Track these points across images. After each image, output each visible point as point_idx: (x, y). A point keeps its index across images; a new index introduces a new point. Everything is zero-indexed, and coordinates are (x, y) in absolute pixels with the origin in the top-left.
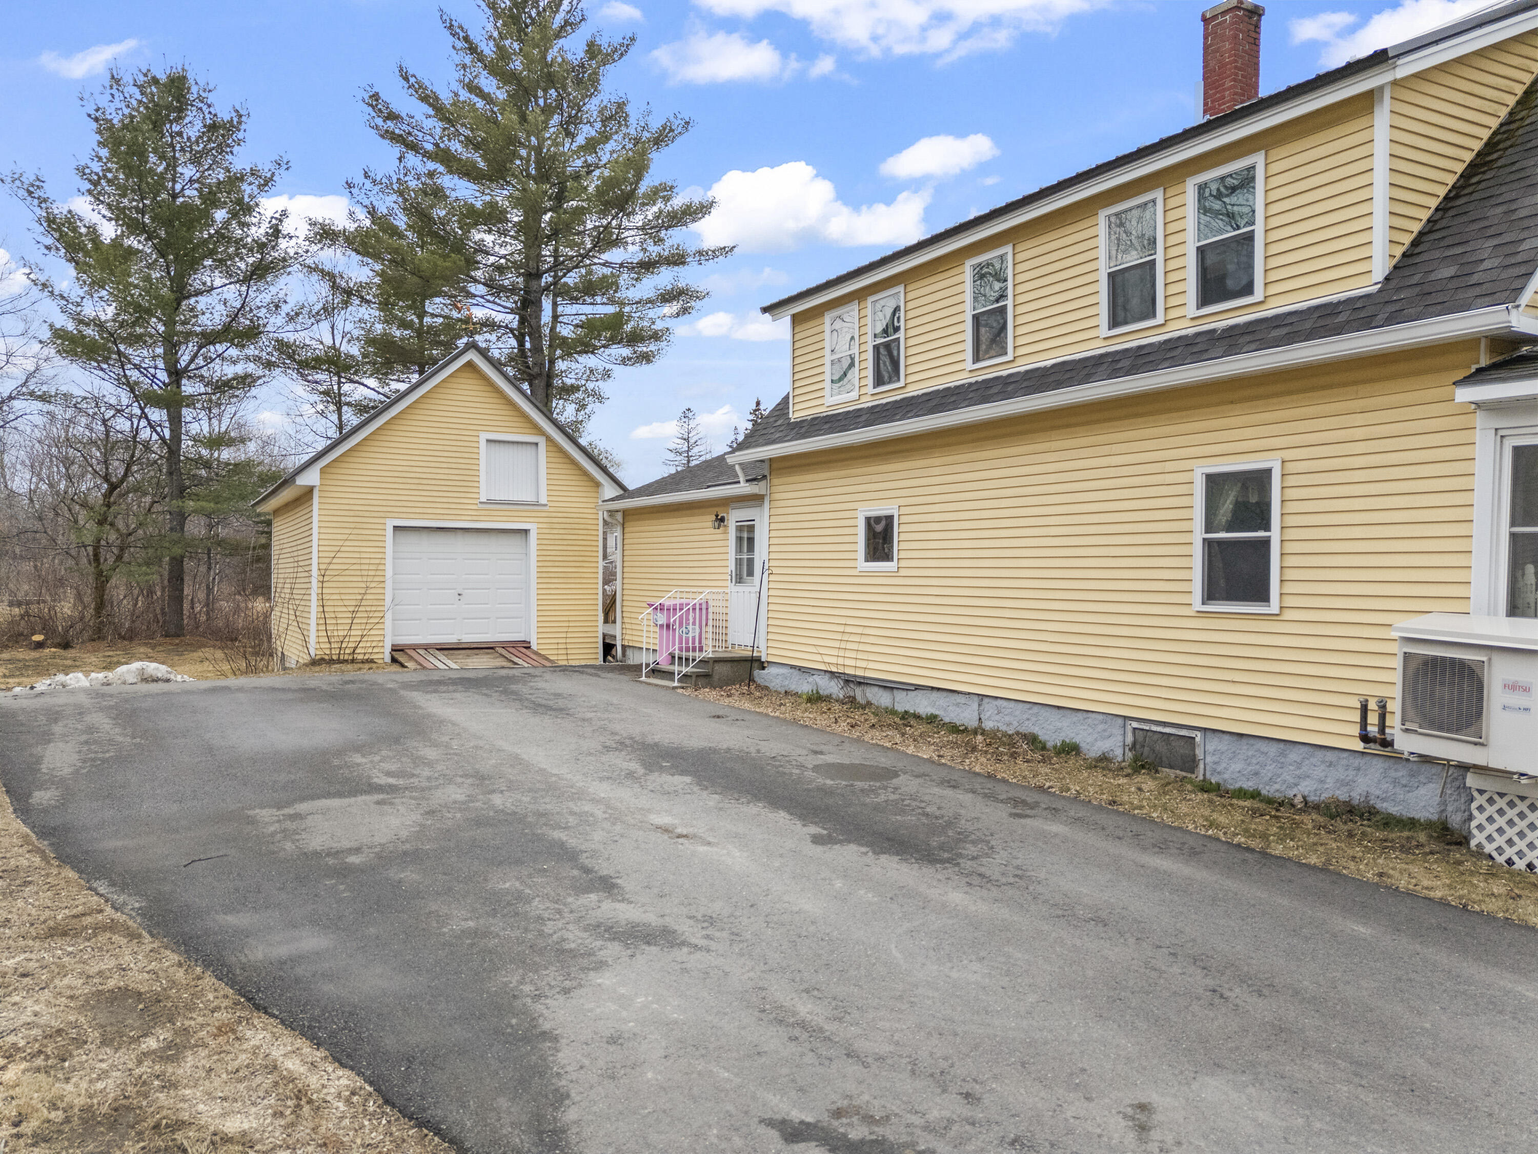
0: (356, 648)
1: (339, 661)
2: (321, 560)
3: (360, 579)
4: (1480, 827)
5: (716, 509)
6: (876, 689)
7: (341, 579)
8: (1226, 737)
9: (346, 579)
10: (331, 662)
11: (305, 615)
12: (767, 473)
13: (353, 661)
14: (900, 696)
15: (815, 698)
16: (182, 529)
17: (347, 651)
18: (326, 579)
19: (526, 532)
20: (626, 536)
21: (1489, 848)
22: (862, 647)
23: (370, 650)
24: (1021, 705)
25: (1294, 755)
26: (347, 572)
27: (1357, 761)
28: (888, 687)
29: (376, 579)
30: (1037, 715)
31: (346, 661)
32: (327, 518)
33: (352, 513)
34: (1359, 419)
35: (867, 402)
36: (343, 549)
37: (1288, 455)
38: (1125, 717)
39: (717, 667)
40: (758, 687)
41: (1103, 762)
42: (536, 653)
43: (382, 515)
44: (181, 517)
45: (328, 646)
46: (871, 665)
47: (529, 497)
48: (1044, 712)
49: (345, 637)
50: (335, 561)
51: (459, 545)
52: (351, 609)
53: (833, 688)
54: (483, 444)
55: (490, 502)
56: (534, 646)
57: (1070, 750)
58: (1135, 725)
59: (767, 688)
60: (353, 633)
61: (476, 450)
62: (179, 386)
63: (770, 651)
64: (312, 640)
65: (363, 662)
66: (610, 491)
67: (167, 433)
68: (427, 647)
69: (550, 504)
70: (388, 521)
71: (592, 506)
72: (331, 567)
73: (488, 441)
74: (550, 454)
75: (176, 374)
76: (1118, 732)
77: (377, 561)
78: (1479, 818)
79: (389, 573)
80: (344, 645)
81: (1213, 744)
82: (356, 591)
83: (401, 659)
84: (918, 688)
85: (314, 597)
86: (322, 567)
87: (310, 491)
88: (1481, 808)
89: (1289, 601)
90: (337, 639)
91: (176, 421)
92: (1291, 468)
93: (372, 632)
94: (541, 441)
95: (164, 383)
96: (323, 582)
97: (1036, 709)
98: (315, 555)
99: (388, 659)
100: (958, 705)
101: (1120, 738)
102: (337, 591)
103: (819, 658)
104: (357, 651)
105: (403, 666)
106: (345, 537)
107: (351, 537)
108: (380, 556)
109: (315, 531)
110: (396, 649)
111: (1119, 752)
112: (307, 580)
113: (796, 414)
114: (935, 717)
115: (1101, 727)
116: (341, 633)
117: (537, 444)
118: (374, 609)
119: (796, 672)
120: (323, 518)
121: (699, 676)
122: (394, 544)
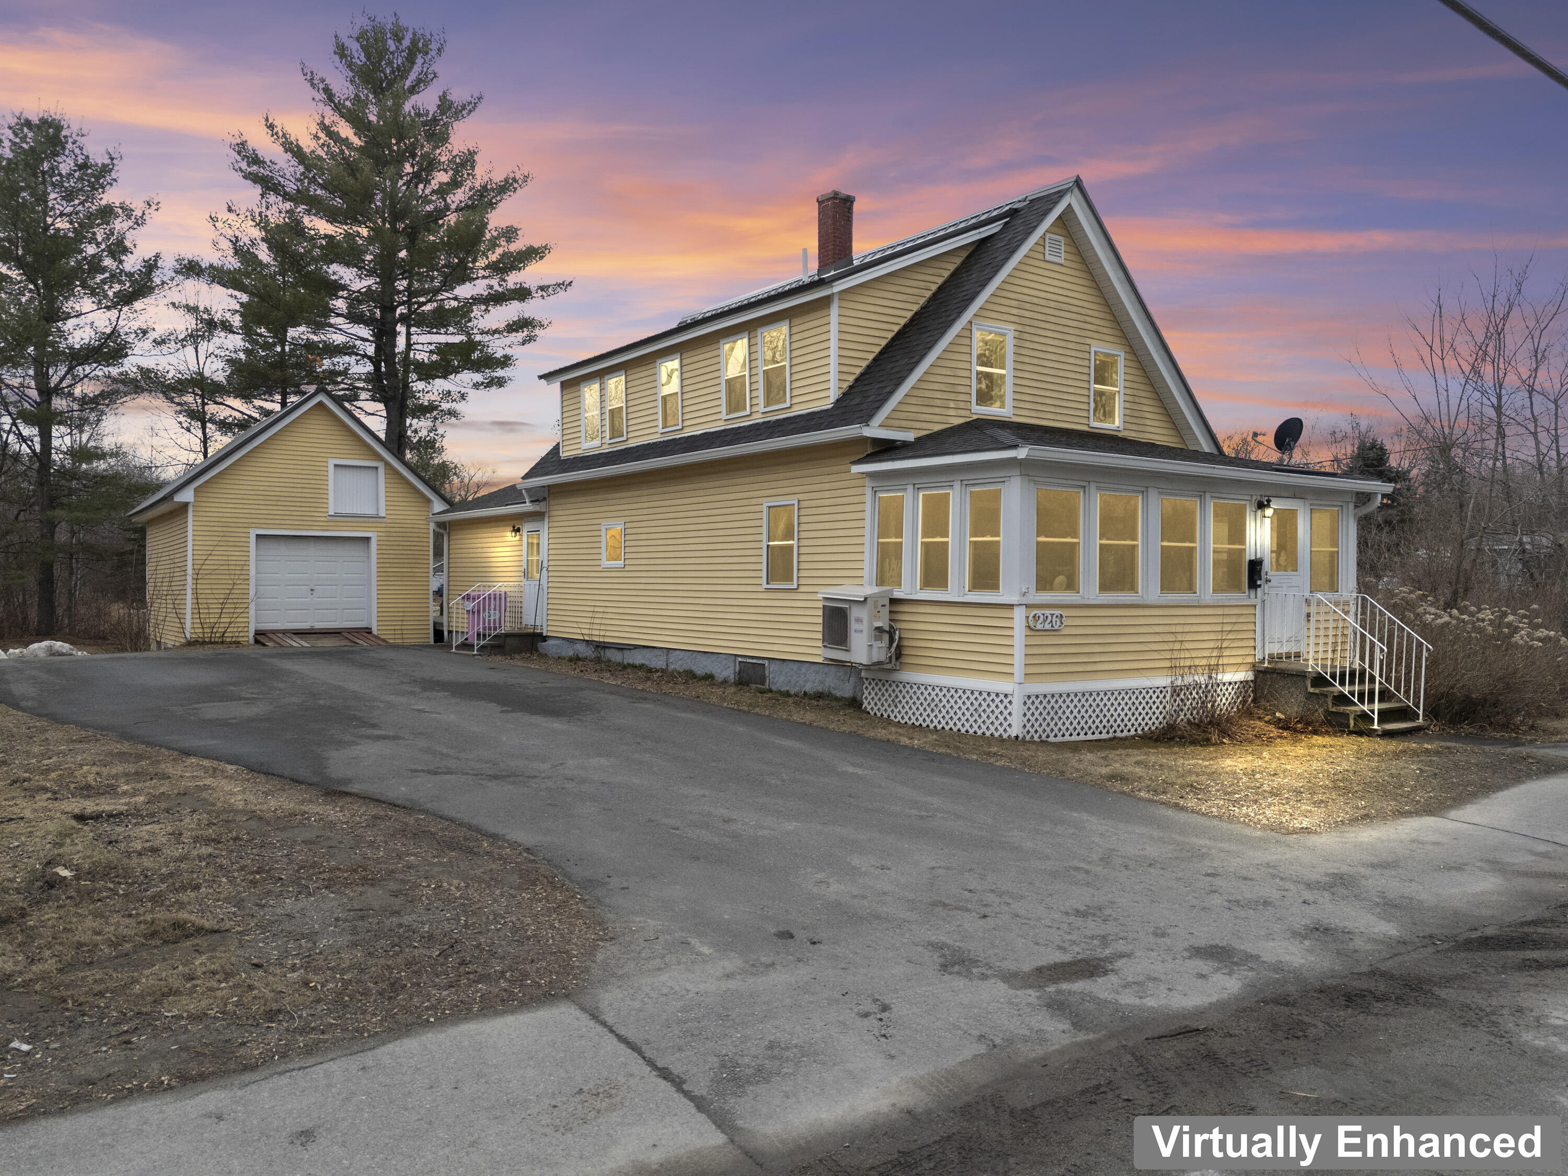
0: (225, 632)
1: (210, 643)
2: (196, 562)
3: (228, 577)
4: (866, 698)
5: (515, 522)
6: (613, 650)
7: (212, 577)
8: (778, 662)
9: (217, 577)
10: (204, 643)
11: (181, 607)
12: (546, 496)
13: (222, 643)
14: (627, 653)
15: (575, 659)
16: (52, 535)
17: (218, 635)
18: (200, 576)
19: (367, 540)
20: (452, 542)
21: (869, 709)
22: (604, 621)
23: (237, 634)
24: (687, 653)
25: (804, 668)
26: (217, 572)
27: (826, 669)
28: (621, 648)
29: (242, 577)
30: (695, 658)
31: (217, 643)
32: (199, 528)
33: (221, 524)
34: (827, 478)
35: (606, 449)
36: (214, 553)
37: (801, 497)
38: (736, 655)
39: (508, 641)
40: (540, 654)
41: (725, 682)
42: (376, 637)
43: (246, 525)
44: (51, 526)
45: (201, 630)
46: (608, 634)
47: (371, 511)
48: (699, 657)
49: (215, 623)
50: (207, 562)
51: (312, 551)
52: (221, 601)
53: (588, 652)
54: (331, 468)
55: (337, 515)
56: (375, 632)
57: (709, 677)
58: (740, 659)
59: (546, 655)
60: (222, 620)
61: (325, 473)
62: (50, 404)
63: (550, 628)
64: (188, 625)
65: (231, 643)
66: (438, 506)
67: (38, 448)
68: (285, 632)
69: (388, 517)
70: (251, 531)
71: (424, 518)
72: (204, 567)
73: (336, 466)
74: (388, 476)
75: (47, 392)
76: (732, 665)
77: (243, 563)
78: (866, 692)
79: (252, 572)
80: (215, 630)
81: (774, 667)
82: (225, 587)
83: (263, 641)
84: (636, 647)
85: (189, 592)
86: (196, 567)
87: (185, 506)
88: (866, 688)
89: (802, 581)
90: (208, 625)
91: (46, 437)
92: (803, 504)
93: (238, 620)
94: (381, 466)
95: (35, 402)
96: (197, 579)
97: (695, 654)
98: (190, 558)
99: (252, 640)
100: (656, 656)
101: (733, 668)
102: (209, 587)
103: (578, 631)
104: (226, 635)
105: (264, 645)
106: (215, 543)
107: (220, 543)
108: (245, 558)
109: (190, 538)
110: (258, 633)
111: (732, 677)
112: (183, 578)
113: (564, 454)
114: (643, 665)
115: (724, 662)
116: (212, 620)
117: (377, 468)
118: (240, 601)
119: (565, 643)
120: (196, 528)
121: (493, 647)
122: (257, 549)
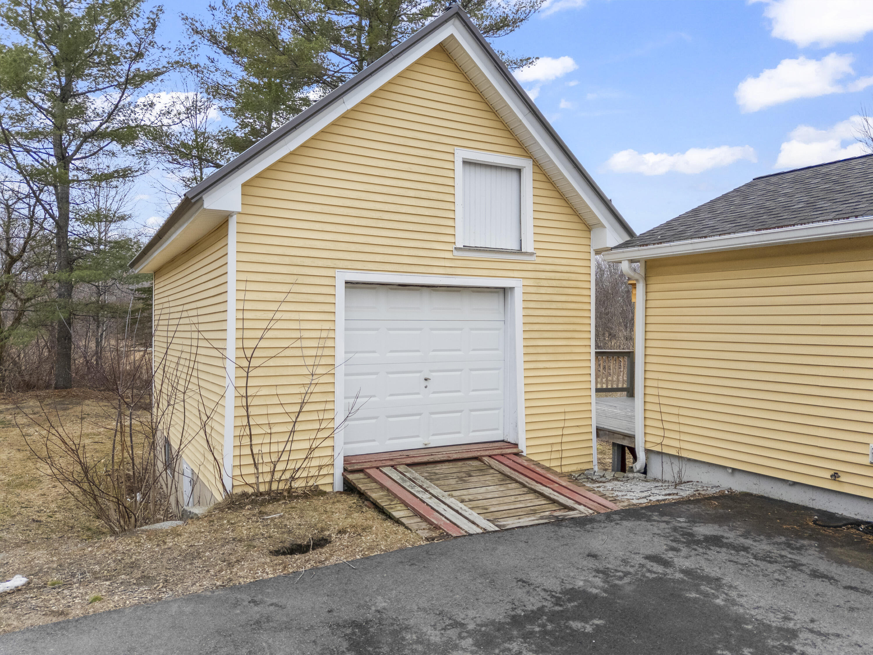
0: (296, 470)
3: (300, 362)
9: (283, 362)
10: (256, 497)
17: (283, 477)
19: (504, 292)
23: (315, 473)
26: (287, 352)
29: (323, 361)
31: (281, 494)
32: (248, 267)
43: (329, 263)
44: (69, 286)
45: (253, 471)
47: (509, 242)
49: (281, 454)
51: (426, 310)
54: (459, 166)
55: (467, 248)
56: (524, 450)
60: (295, 446)
61: (451, 174)
62: (66, 170)
64: (229, 463)
65: (304, 493)
66: (613, 236)
67: (57, 213)
69: (539, 253)
70: (338, 273)
72: (262, 344)
73: (467, 163)
74: (538, 185)
77: (325, 334)
79: (340, 351)
80: (278, 468)
82: (296, 381)
87: (223, 221)
90: (267, 459)
91: (63, 199)
94: (526, 165)
99: (339, 486)
104: (298, 476)
106: (281, 297)
107: (290, 297)
108: (328, 326)
110: (350, 468)
116: (274, 448)
117: (519, 171)
118: (321, 407)
122: (347, 308)
